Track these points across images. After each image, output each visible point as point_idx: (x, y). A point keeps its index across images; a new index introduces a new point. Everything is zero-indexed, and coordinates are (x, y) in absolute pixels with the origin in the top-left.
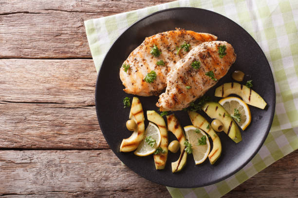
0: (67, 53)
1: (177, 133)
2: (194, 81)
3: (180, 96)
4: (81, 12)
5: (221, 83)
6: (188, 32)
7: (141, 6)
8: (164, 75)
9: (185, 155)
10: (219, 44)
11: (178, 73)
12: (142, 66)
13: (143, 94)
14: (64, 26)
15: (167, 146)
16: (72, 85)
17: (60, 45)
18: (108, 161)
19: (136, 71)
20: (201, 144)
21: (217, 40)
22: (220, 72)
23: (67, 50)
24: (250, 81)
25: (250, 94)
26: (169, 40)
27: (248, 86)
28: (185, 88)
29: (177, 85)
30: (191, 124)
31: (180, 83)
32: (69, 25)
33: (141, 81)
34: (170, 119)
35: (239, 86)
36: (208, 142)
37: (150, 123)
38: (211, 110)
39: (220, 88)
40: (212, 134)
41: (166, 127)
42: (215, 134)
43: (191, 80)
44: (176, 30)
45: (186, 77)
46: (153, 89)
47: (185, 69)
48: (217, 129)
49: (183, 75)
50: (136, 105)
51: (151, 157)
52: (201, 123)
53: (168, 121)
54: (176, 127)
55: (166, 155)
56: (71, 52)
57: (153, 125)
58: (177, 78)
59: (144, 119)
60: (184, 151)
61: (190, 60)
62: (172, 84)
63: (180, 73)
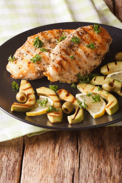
11: (60, 47)
12: (27, 55)
15: (61, 107)
19: (22, 59)
28: (68, 57)
29: (61, 55)
30: (80, 92)
31: (63, 53)
33: (28, 63)
34: (60, 91)
37: (41, 96)
38: (99, 80)
40: (104, 94)
41: (57, 95)
45: (68, 50)
48: (108, 90)
49: (65, 48)
50: (25, 84)
52: (92, 89)
54: (67, 95)
55: (60, 112)
57: (43, 97)
58: (60, 50)
59: (34, 92)
60: (79, 109)
61: (69, 38)
62: (56, 55)
63: (62, 47)
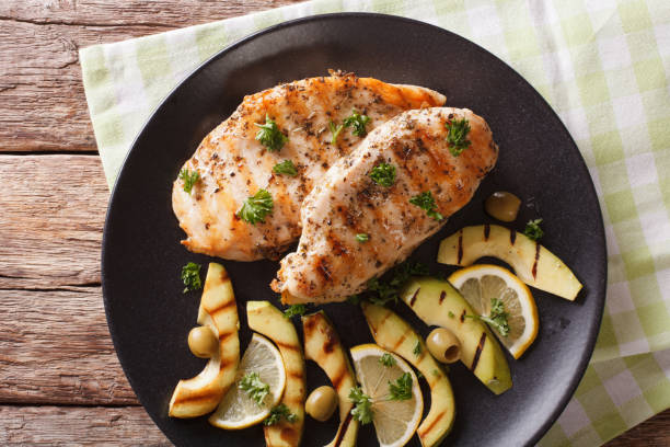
0: (31, 136)
1: (331, 365)
2: (377, 220)
3: (337, 262)
4: (72, 24)
5: (455, 225)
6: (365, 81)
7: (238, 10)
8: (295, 201)
9: (352, 429)
10: (451, 116)
11: (333, 198)
12: (233, 175)
13: (235, 256)
14: (24, 63)
15: (302, 402)
16: (44, 225)
17: (13, 115)
18: (141, 440)
19: (217, 191)
20: (396, 396)
21: (447, 104)
22: (452, 195)
23: (31, 128)
24: (537, 221)
25: (537, 257)
26: (308, 104)
27: (531, 234)
28: (352, 239)
29: (331, 231)
30: (370, 340)
31: (338, 224)
32: (40, 61)
33: (231, 218)
34: (311, 326)
35: (506, 234)
36: (417, 391)
37: (255, 337)
38: (426, 301)
39: (454, 240)
40: (428, 369)
41: (300, 347)
42: (437, 368)
43: (369, 216)
44: (329, 75)
45: (356, 208)
46: (263, 242)
47: (354, 186)
48: (442, 356)
49: (346, 203)
50: (218, 284)
51: (257, 431)
52: (399, 338)
53: (306, 330)
54: (328, 349)
55: (298, 426)
56: (44, 136)
57: (263, 341)
58: (329, 210)
59: (238, 325)
60: (350, 416)
61: (367, 161)
62: (316, 229)
63: (340, 197)
